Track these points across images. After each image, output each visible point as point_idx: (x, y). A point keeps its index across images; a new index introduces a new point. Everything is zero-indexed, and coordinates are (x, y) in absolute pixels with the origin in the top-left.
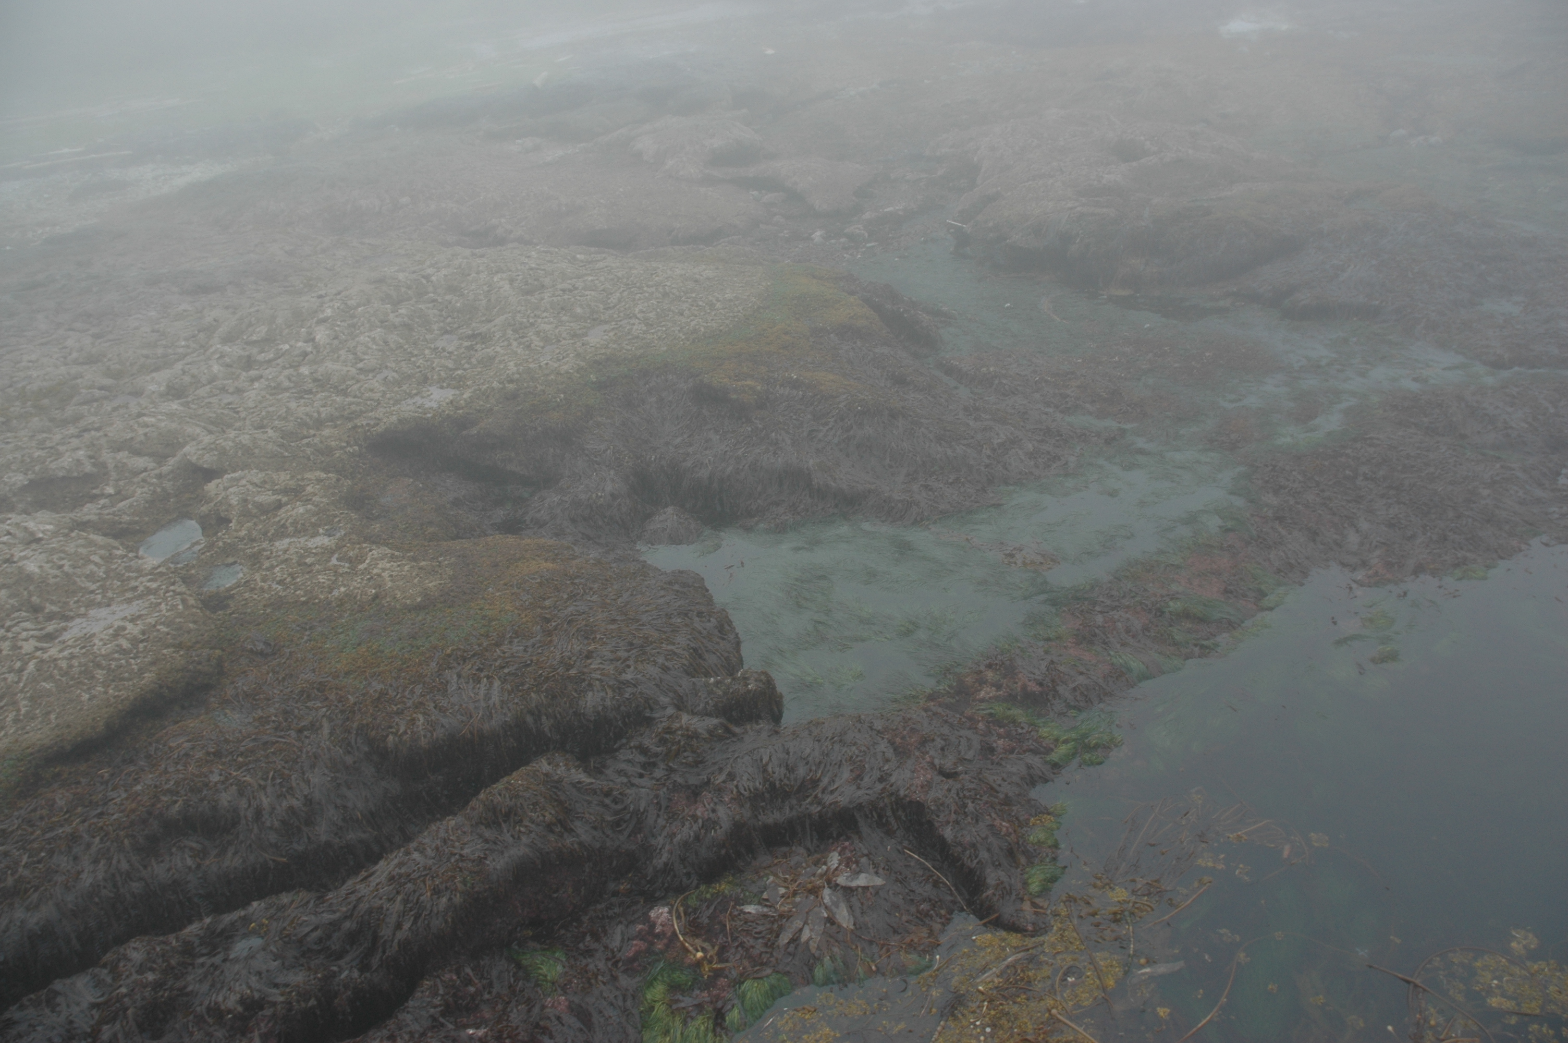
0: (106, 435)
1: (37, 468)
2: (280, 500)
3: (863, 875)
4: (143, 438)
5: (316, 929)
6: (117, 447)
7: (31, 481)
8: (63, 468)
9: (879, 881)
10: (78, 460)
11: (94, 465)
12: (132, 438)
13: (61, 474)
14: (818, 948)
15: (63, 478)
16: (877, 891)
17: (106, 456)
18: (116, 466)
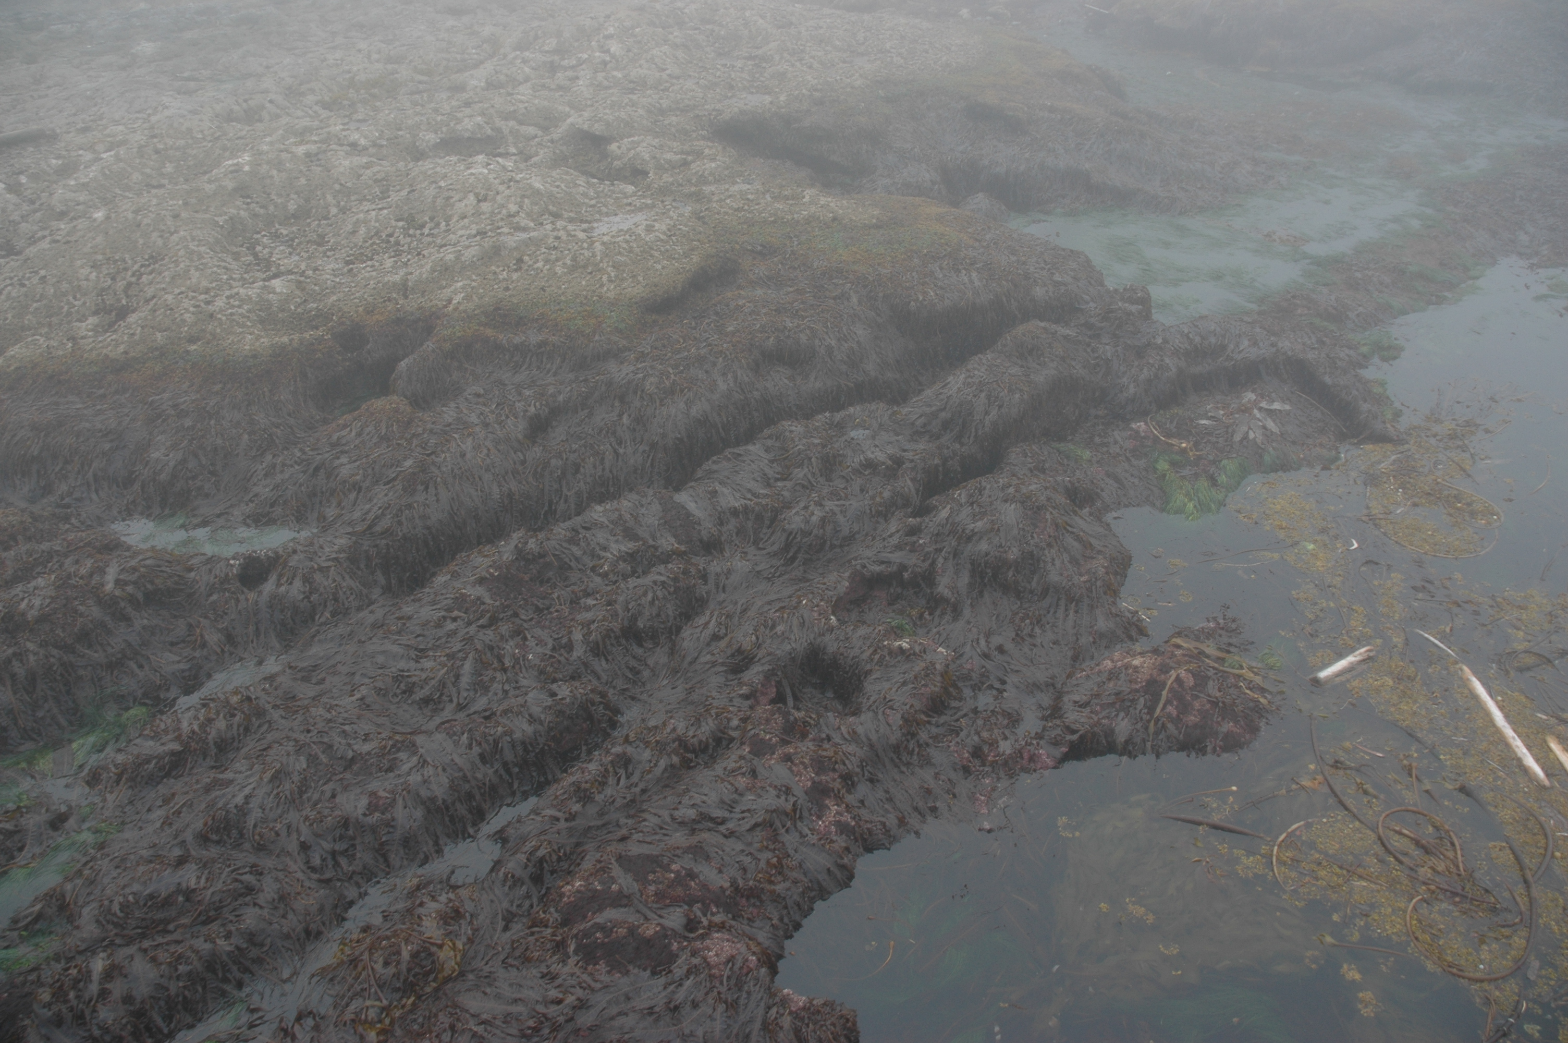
0: (493, 106)
1: (444, 129)
2: (685, 159)
3: (1275, 403)
4: (524, 111)
5: (921, 416)
6: (507, 117)
7: (441, 139)
8: (467, 129)
9: (1287, 407)
10: (479, 124)
11: (492, 129)
12: (515, 111)
13: (467, 135)
14: (1263, 444)
15: (469, 138)
16: (1288, 413)
17: (499, 123)
18: (510, 132)
